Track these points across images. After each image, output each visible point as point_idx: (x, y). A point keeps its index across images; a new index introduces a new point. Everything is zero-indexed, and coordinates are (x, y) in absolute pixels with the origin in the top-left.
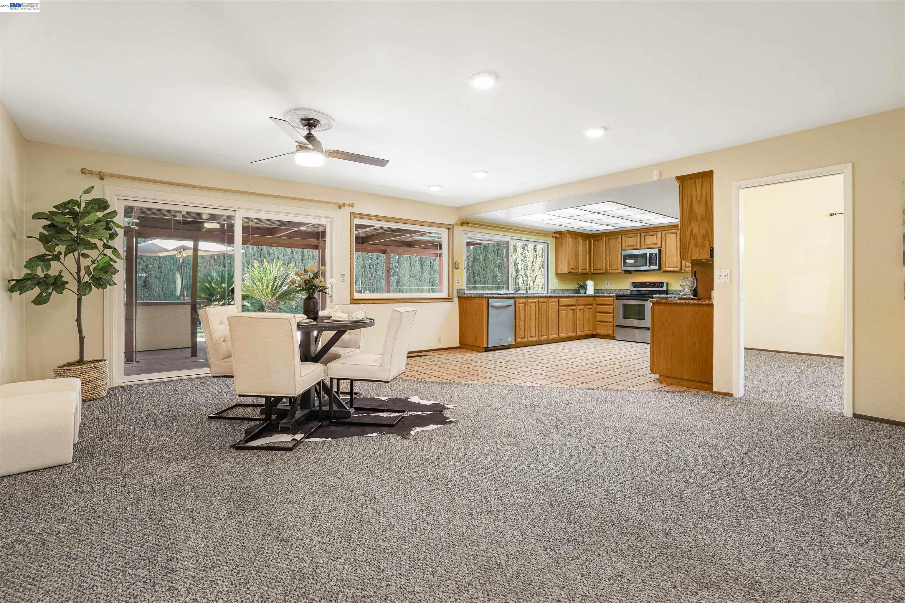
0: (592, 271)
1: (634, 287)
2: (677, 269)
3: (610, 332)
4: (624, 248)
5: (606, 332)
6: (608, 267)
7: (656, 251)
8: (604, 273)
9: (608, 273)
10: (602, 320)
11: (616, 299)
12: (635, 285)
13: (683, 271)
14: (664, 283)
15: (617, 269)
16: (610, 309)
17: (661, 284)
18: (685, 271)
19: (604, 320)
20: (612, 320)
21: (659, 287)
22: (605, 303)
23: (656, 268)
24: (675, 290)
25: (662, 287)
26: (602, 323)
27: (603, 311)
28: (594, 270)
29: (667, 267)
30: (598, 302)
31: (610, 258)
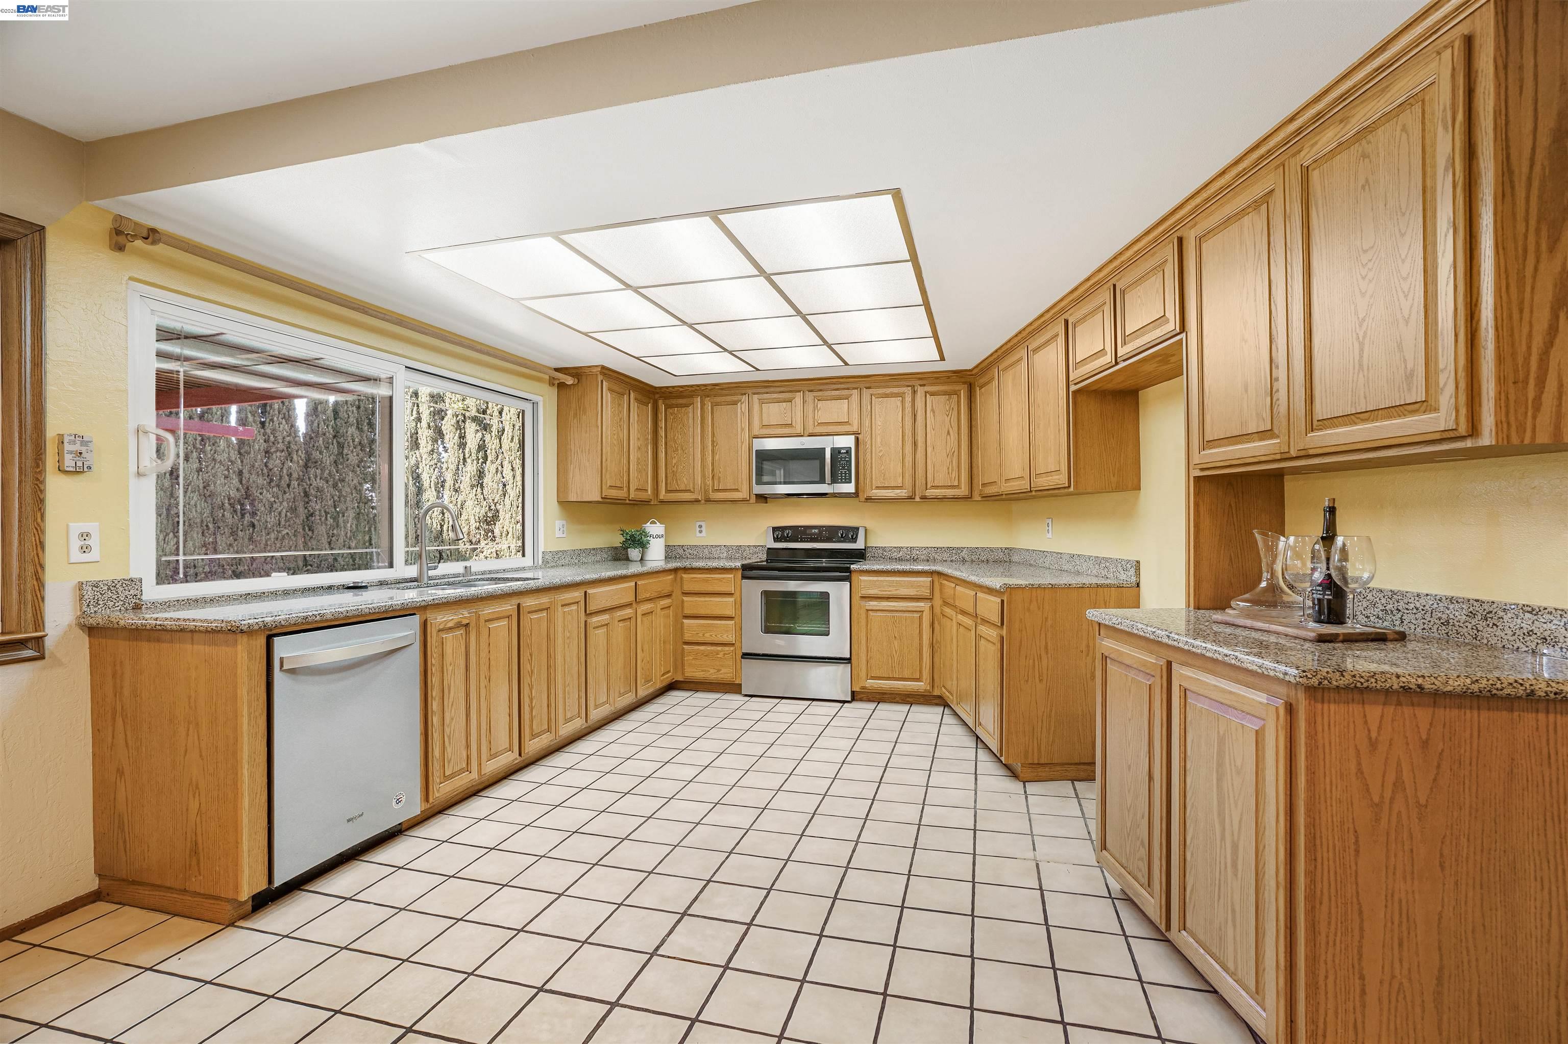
0: (663, 495)
1: (776, 540)
2: (903, 493)
3: (726, 674)
4: (756, 431)
5: (712, 675)
6: (710, 482)
7: (846, 442)
8: (697, 501)
9: (708, 500)
10: (701, 640)
11: (744, 577)
12: (780, 533)
13: (917, 499)
14: (858, 529)
15: (737, 490)
16: (725, 605)
17: (851, 533)
18: (924, 498)
19: (708, 637)
20: (730, 637)
21: (844, 539)
22: (710, 589)
23: (849, 488)
24: (884, 549)
25: (854, 540)
26: (702, 648)
27: (702, 612)
28: (668, 491)
29: (877, 488)
30: (687, 588)
31: (717, 457)
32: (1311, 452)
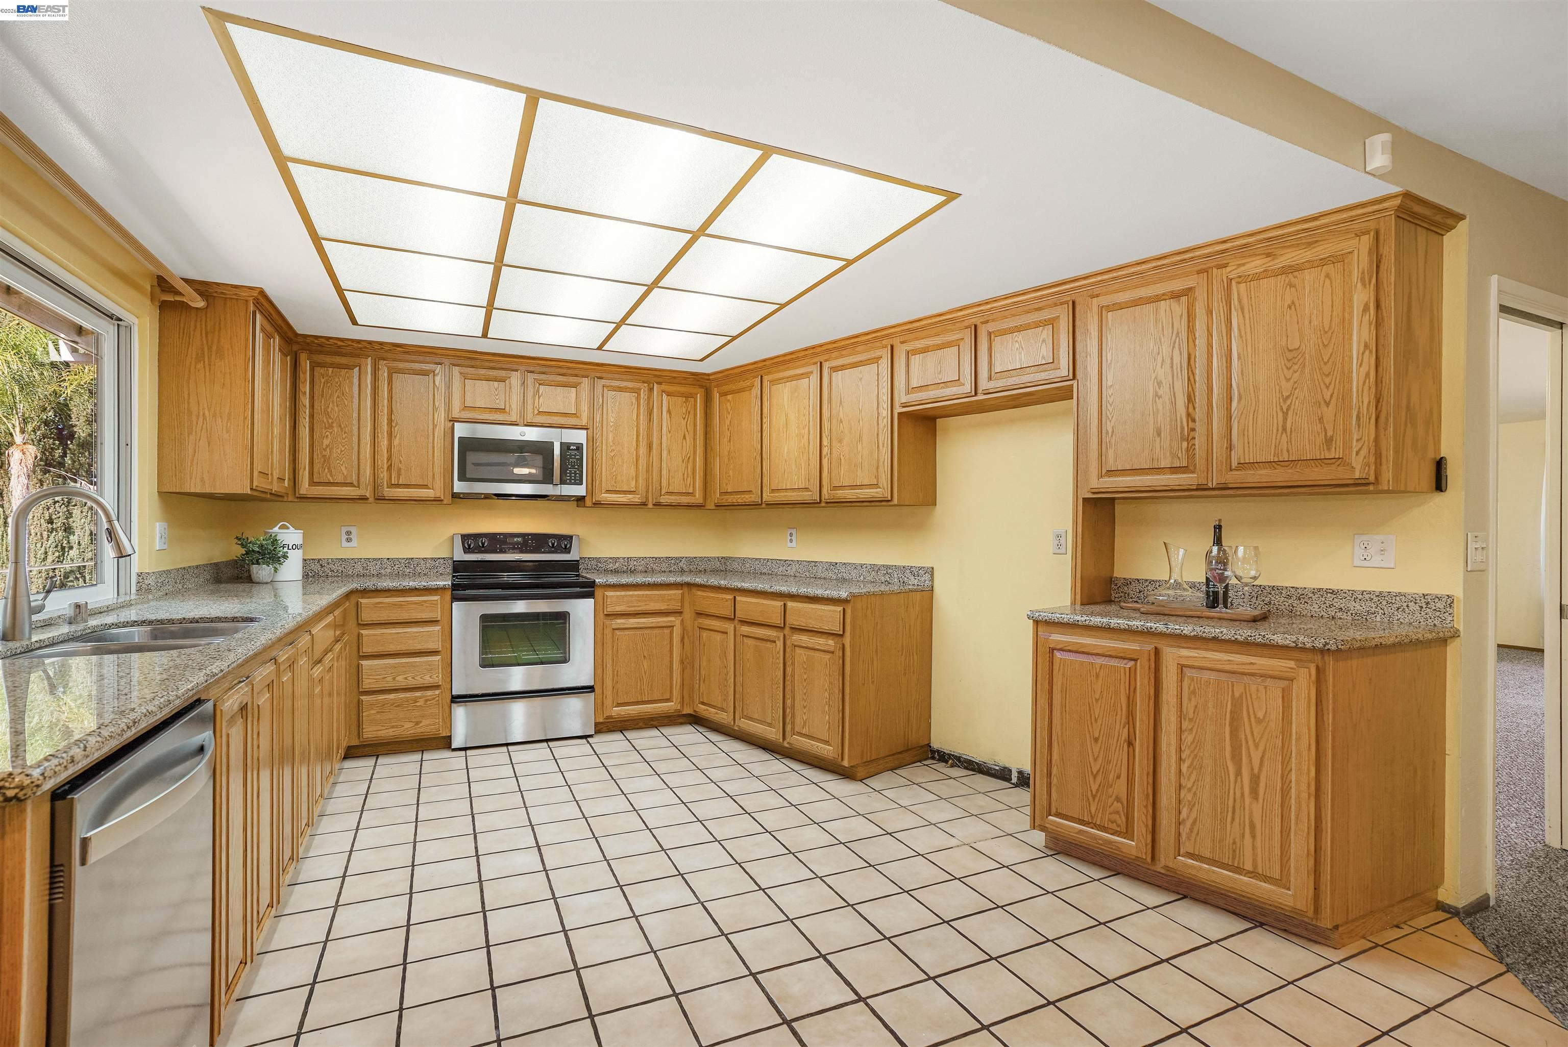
0: (305, 488)
1: (467, 550)
2: (636, 499)
3: (428, 726)
4: (456, 414)
5: (408, 729)
6: (384, 475)
7: (579, 437)
8: (363, 499)
9: (380, 499)
10: (390, 685)
11: (455, 599)
12: (471, 541)
13: (650, 506)
14: (571, 537)
15: (425, 486)
16: (430, 637)
17: (563, 542)
18: (658, 505)
19: (401, 681)
20: (437, 678)
21: (555, 550)
22: (405, 616)
23: (579, 490)
24: (598, 560)
25: (567, 550)
26: (392, 696)
27: (392, 648)
28: (313, 483)
29: (608, 491)
30: (366, 617)
31: (396, 442)
32: (1231, 486)
